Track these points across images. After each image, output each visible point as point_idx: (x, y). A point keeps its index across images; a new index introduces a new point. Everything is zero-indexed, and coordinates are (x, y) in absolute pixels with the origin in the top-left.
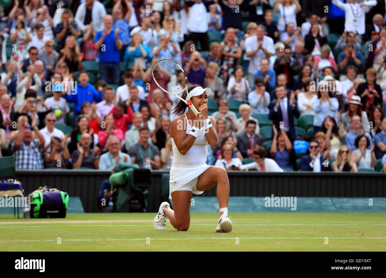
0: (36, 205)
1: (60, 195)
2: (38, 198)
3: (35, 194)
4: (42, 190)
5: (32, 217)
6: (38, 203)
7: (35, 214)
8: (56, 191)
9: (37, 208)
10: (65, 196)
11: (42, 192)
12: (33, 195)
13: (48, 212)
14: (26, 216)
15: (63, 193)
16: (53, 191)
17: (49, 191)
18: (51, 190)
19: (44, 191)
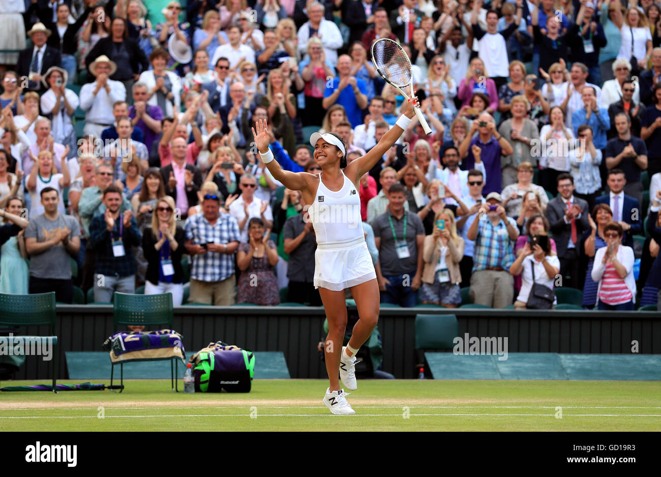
0: (203, 372)
1: (241, 356)
2: (206, 360)
3: (203, 354)
4: (214, 348)
5: (198, 390)
6: (207, 368)
7: (203, 387)
8: (236, 349)
9: (206, 377)
10: (250, 357)
11: (213, 351)
12: (199, 355)
13: (222, 382)
14: (188, 389)
15: (245, 354)
16: (230, 349)
17: (224, 349)
18: (228, 347)
19: (217, 350)
